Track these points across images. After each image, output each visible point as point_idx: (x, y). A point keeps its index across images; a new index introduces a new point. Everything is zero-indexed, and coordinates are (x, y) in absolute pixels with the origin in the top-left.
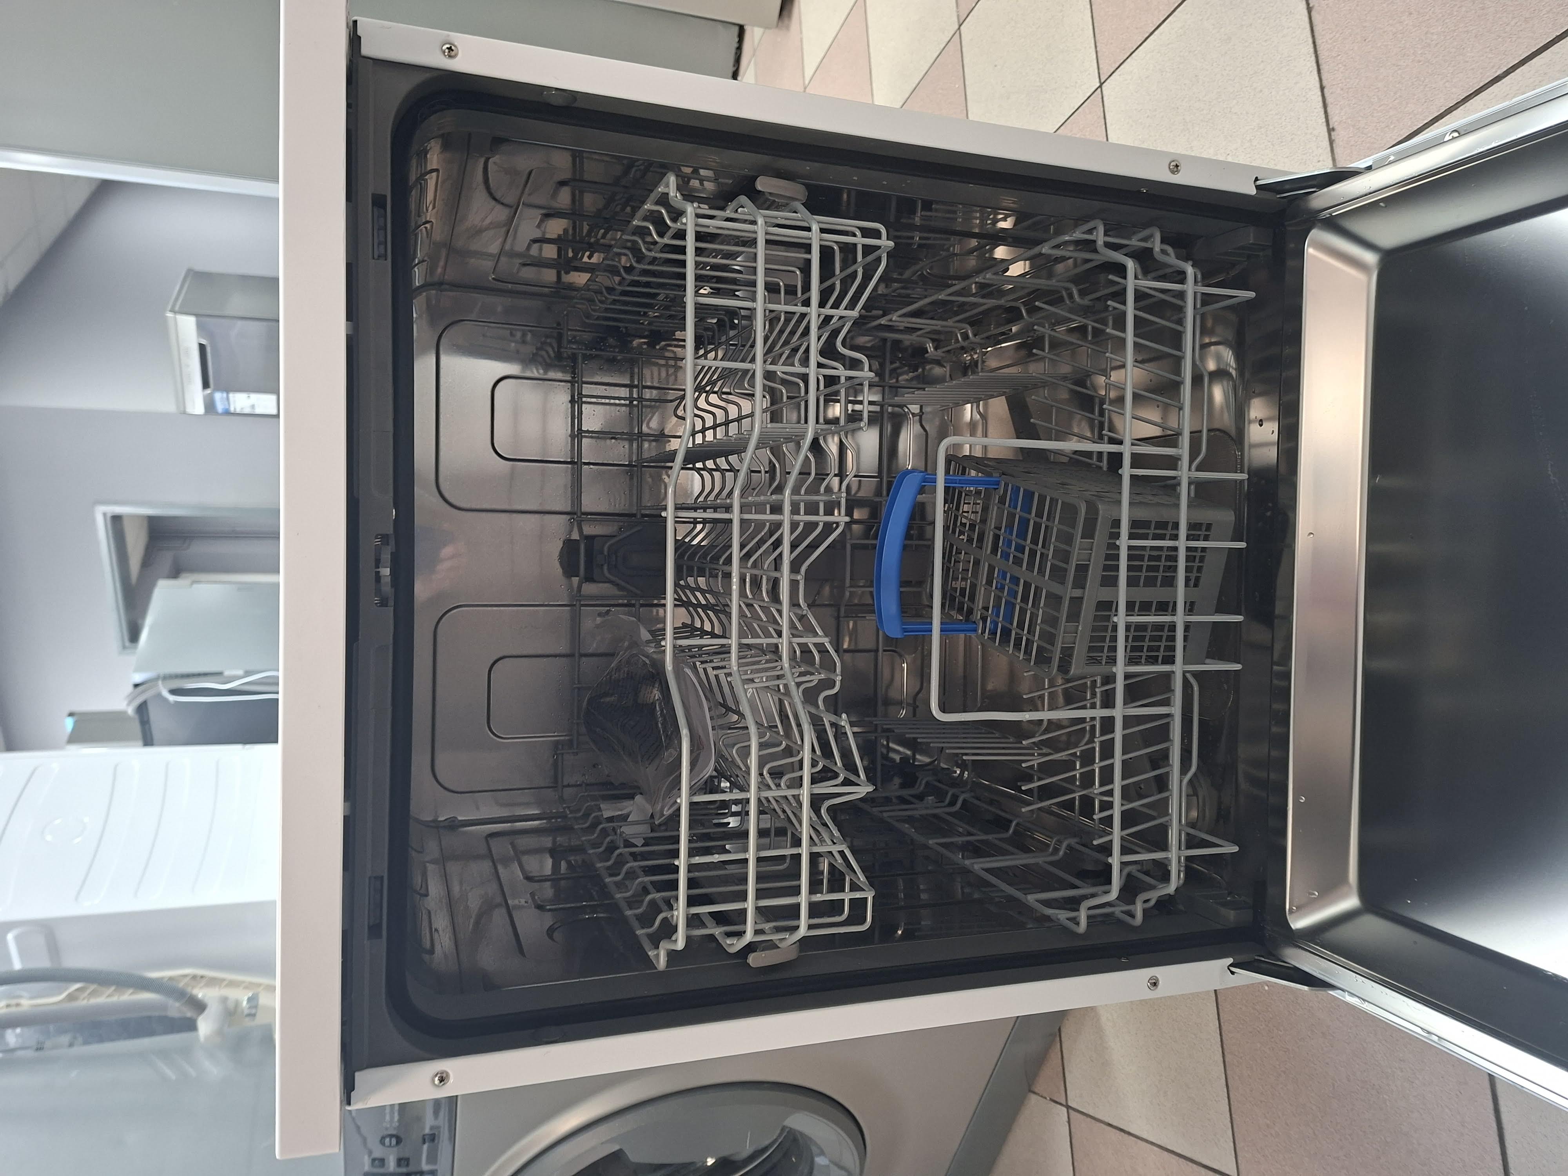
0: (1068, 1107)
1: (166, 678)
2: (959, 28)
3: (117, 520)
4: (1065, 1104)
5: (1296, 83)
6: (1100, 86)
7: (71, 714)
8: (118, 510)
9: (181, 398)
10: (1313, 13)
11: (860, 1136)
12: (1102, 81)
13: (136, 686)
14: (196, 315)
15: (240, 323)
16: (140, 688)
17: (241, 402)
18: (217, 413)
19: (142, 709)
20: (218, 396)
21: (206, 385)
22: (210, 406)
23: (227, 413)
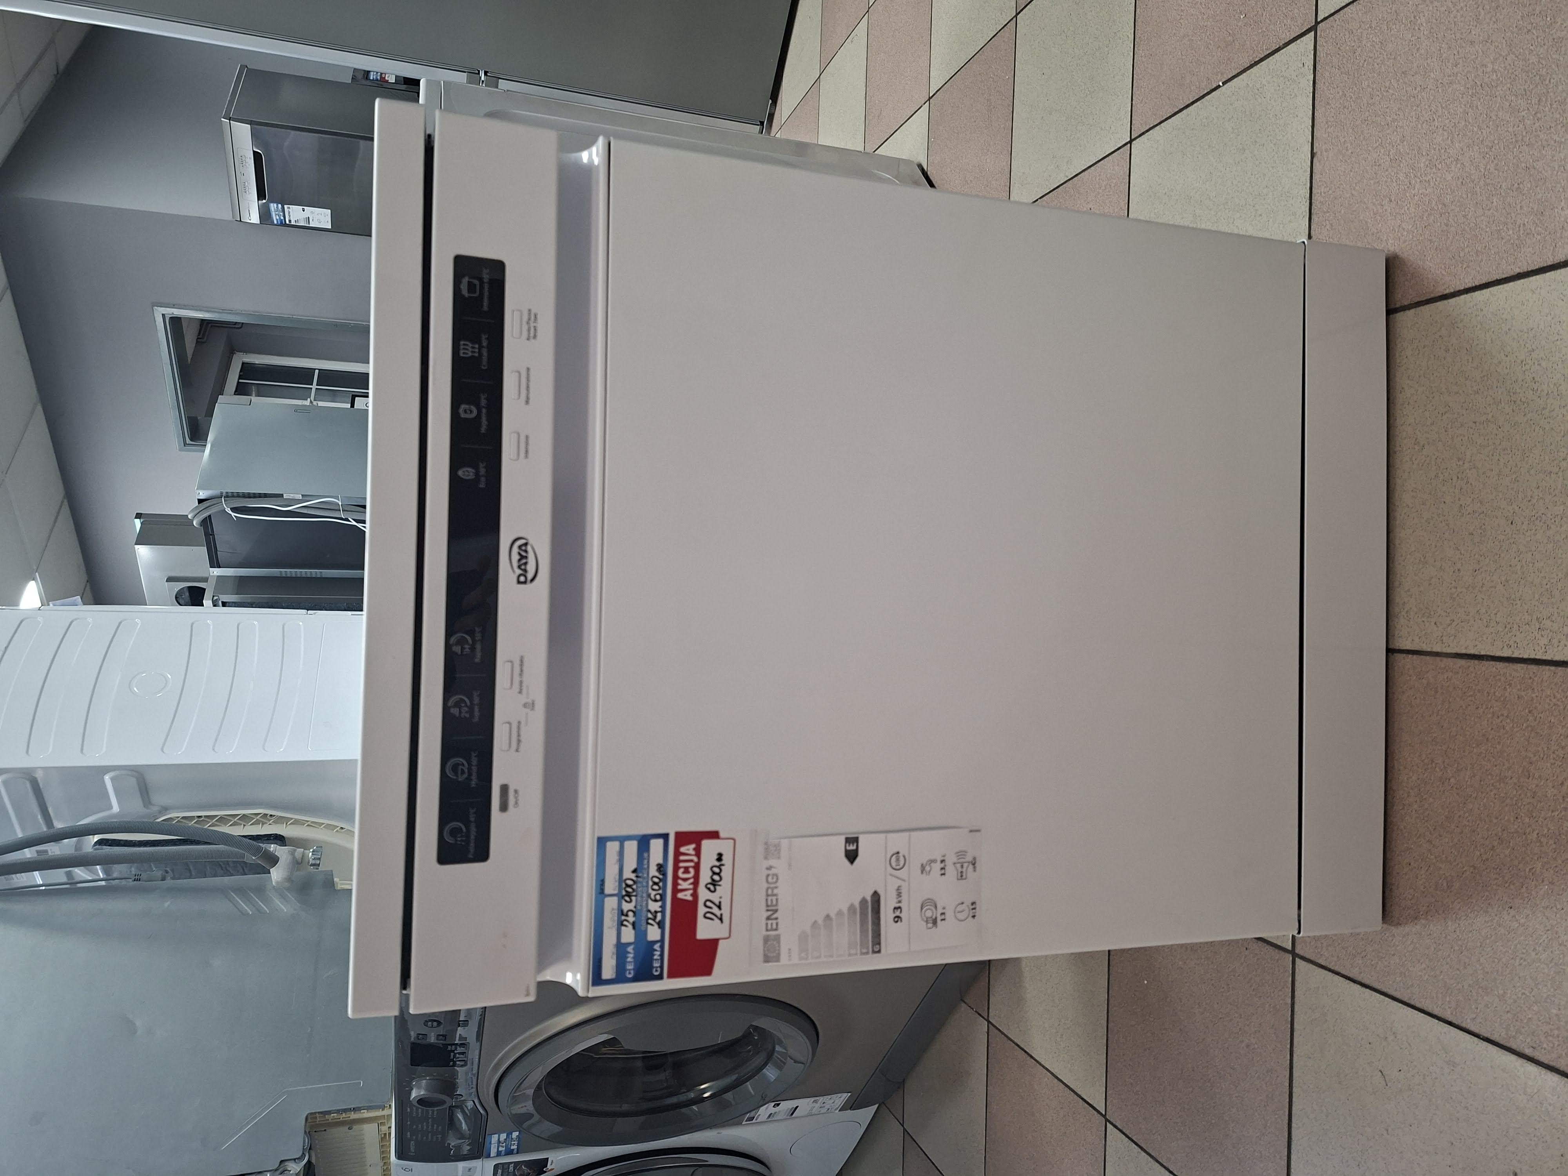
0: (989, 1022)
1: (229, 496)
2: (1016, 16)
3: (176, 323)
4: (986, 1017)
5: (1290, 222)
6: (1130, 142)
7: (139, 516)
8: (177, 312)
9: (237, 207)
10: (1315, 160)
11: (814, 1033)
12: (1133, 137)
13: (200, 501)
14: (251, 123)
15: (293, 133)
16: (206, 504)
17: (296, 214)
18: (272, 224)
19: (207, 523)
20: (273, 206)
21: (261, 195)
22: (265, 215)
23: (283, 224)
